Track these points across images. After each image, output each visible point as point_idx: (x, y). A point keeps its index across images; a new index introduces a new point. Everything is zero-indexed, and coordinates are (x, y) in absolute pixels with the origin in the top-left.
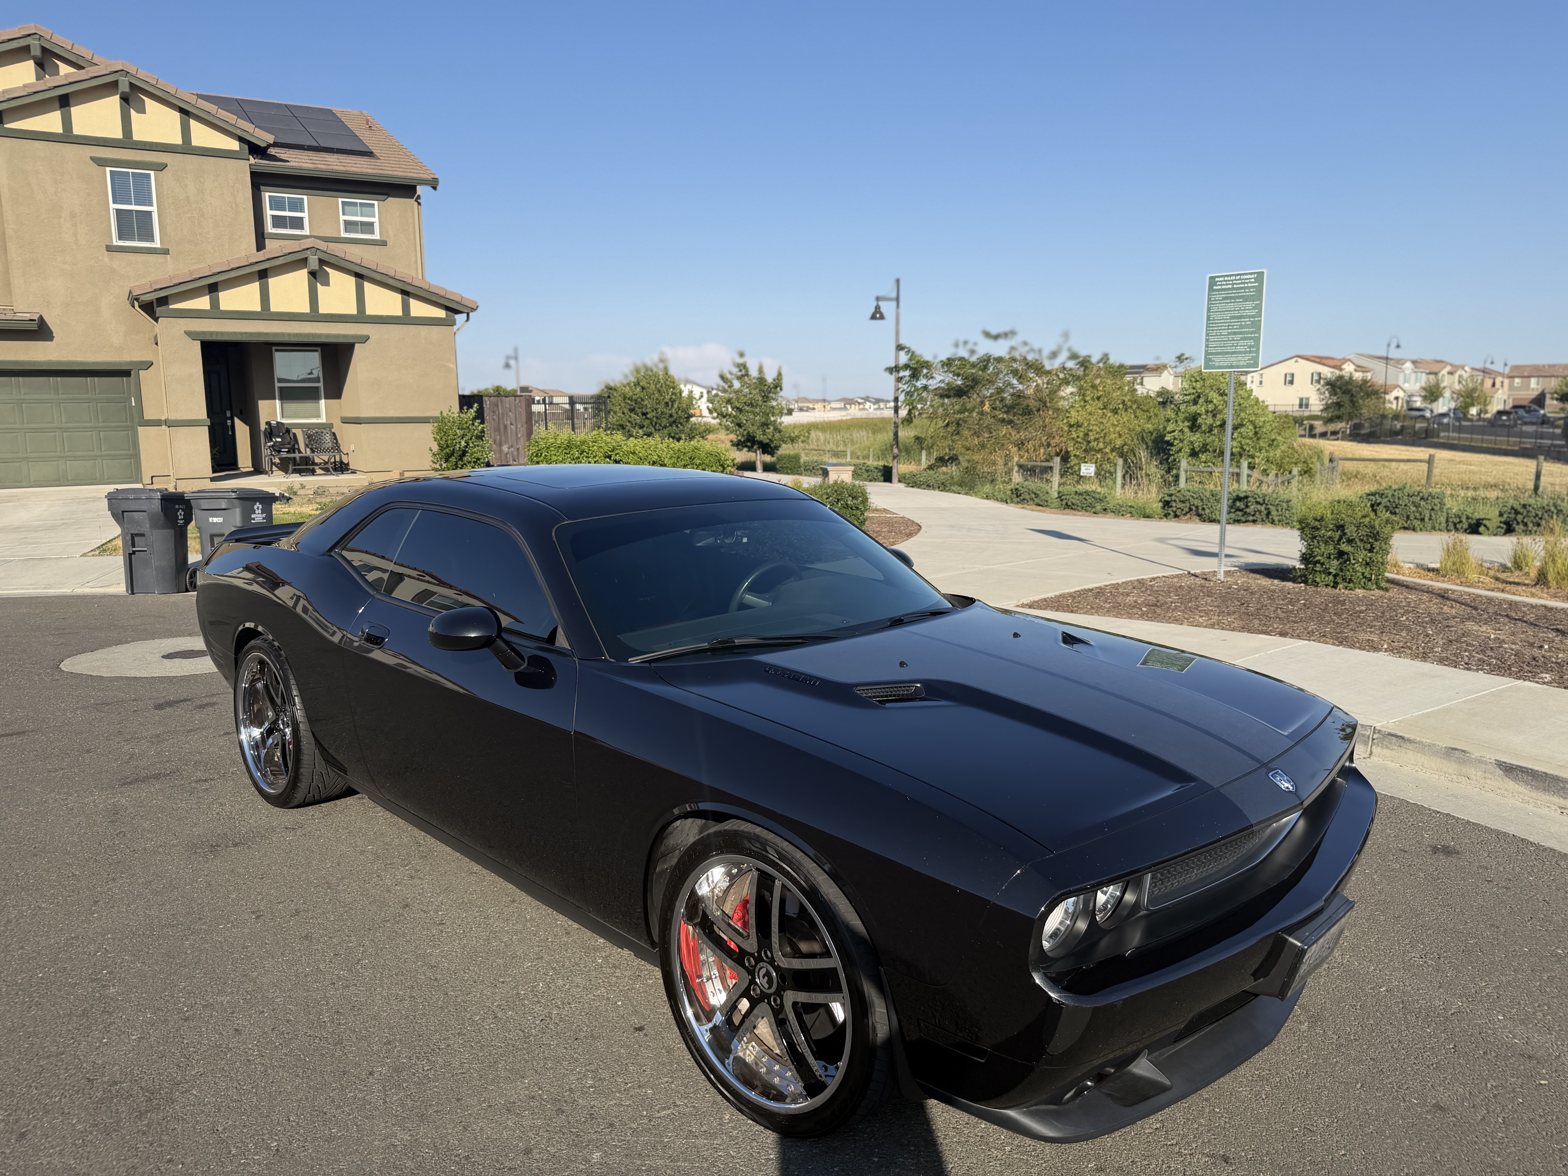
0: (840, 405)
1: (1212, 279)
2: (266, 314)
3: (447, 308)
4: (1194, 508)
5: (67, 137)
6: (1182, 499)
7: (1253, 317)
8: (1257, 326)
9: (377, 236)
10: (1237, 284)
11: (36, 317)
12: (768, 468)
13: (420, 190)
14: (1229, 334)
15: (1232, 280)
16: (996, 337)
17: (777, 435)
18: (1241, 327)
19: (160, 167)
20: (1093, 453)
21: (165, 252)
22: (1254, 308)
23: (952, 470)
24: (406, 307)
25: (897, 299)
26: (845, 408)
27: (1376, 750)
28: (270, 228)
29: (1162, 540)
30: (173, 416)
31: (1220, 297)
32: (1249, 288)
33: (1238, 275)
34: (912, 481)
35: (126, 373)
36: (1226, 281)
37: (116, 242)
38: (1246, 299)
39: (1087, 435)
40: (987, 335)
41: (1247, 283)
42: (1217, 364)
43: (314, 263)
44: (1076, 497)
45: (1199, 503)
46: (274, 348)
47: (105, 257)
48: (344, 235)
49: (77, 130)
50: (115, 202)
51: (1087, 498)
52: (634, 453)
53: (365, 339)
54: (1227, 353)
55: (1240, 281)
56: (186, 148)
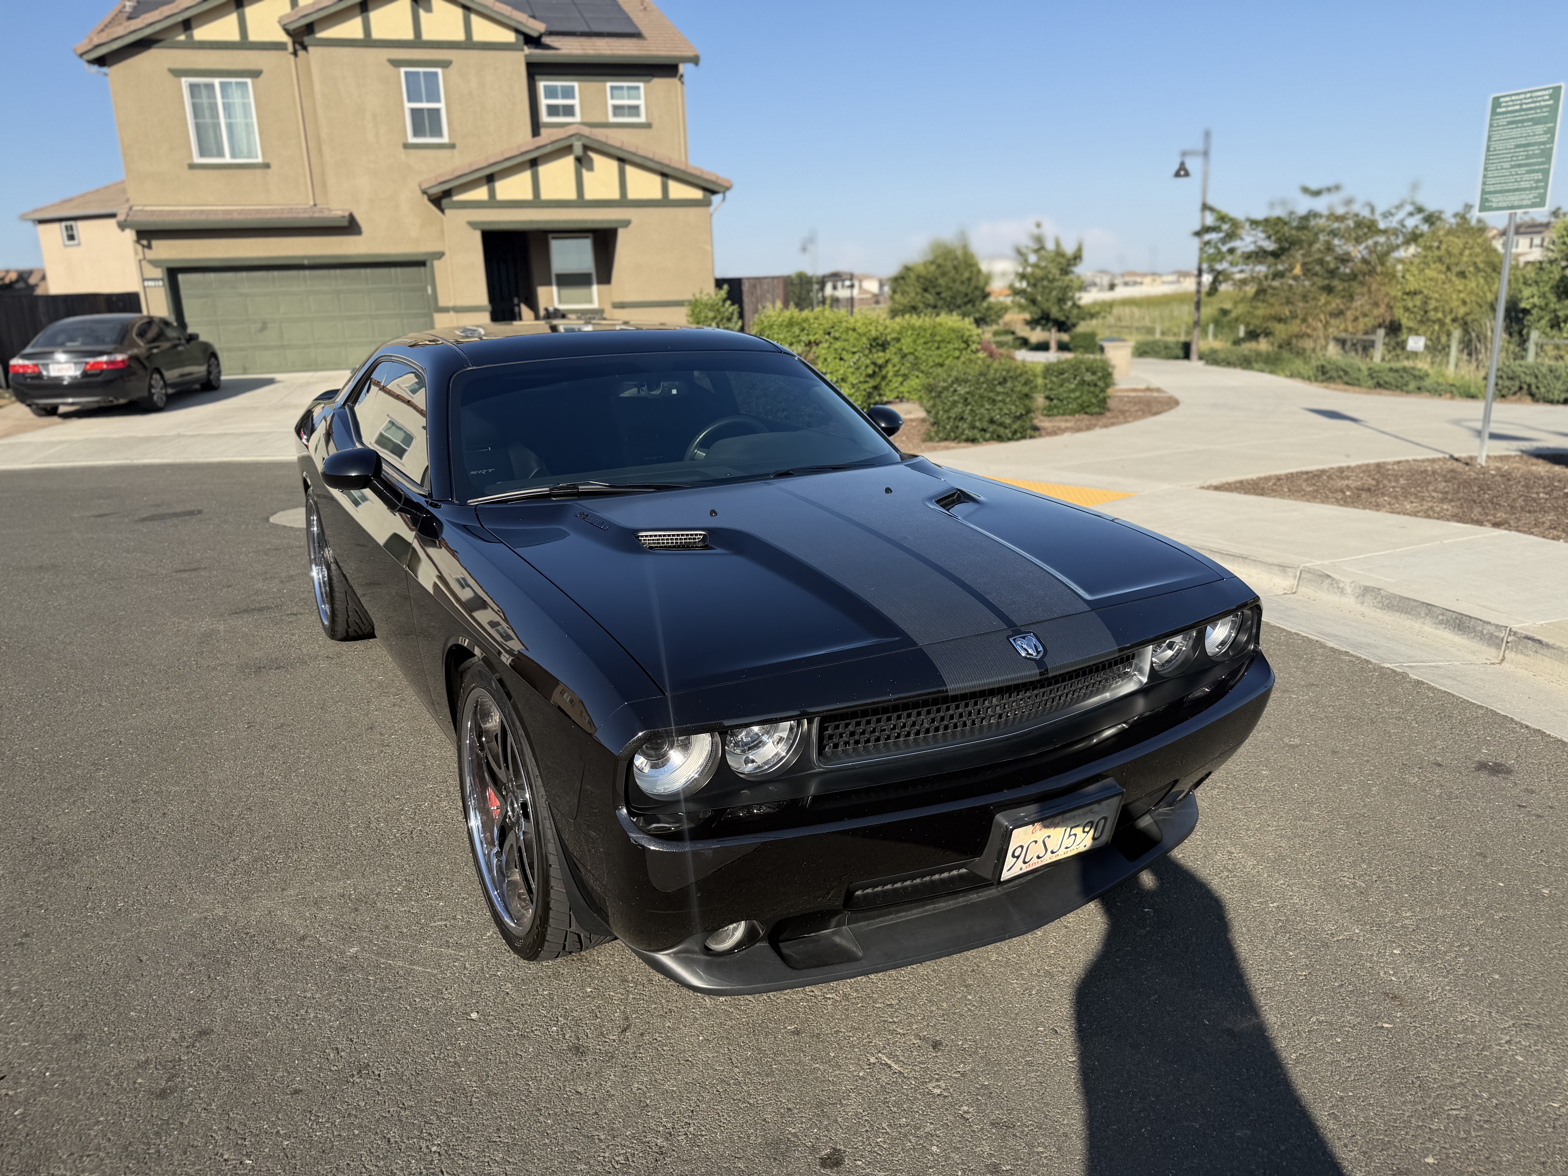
0: (1173, 278)
1: (1496, 99)
2: (537, 202)
3: (705, 189)
4: (1525, 387)
5: (368, 42)
6: (1511, 374)
7: (1544, 143)
8: (1547, 155)
9: (642, 119)
10: (1526, 104)
11: (346, 214)
12: (1063, 347)
13: (682, 68)
14: (1512, 167)
15: (1521, 100)
16: (1317, 193)
17: (1075, 311)
18: (1528, 157)
19: (445, 64)
20: (1430, 323)
21: (452, 146)
22: (1546, 133)
23: (1263, 345)
24: (665, 189)
25: (1206, 154)
26: (1178, 282)
27: (1510, 655)
28: (544, 118)
29: (1457, 422)
30: (460, 303)
31: (1503, 122)
32: (1541, 107)
33: (1529, 92)
34: (1212, 358)
35: (421, 264)
36: (1512, 101)
37: (412, 140)
38: (1536, 122)
39: (1425, 303)
40: (1306, 190)
41: (1539, 101)
42: (1494, 205)
43: (578, 150)
44: (1391, 374)
45: (1533, 381)
46: (550, 236)
47: (402, 154)
48: (612, 119)
49: (376, 35)
50: (410, 100)
51: (1404, 375)
52: (854, 330)
53: (626, 223)
54: (1508, 191)
55: (1530, 100)
56: (469, 44)
